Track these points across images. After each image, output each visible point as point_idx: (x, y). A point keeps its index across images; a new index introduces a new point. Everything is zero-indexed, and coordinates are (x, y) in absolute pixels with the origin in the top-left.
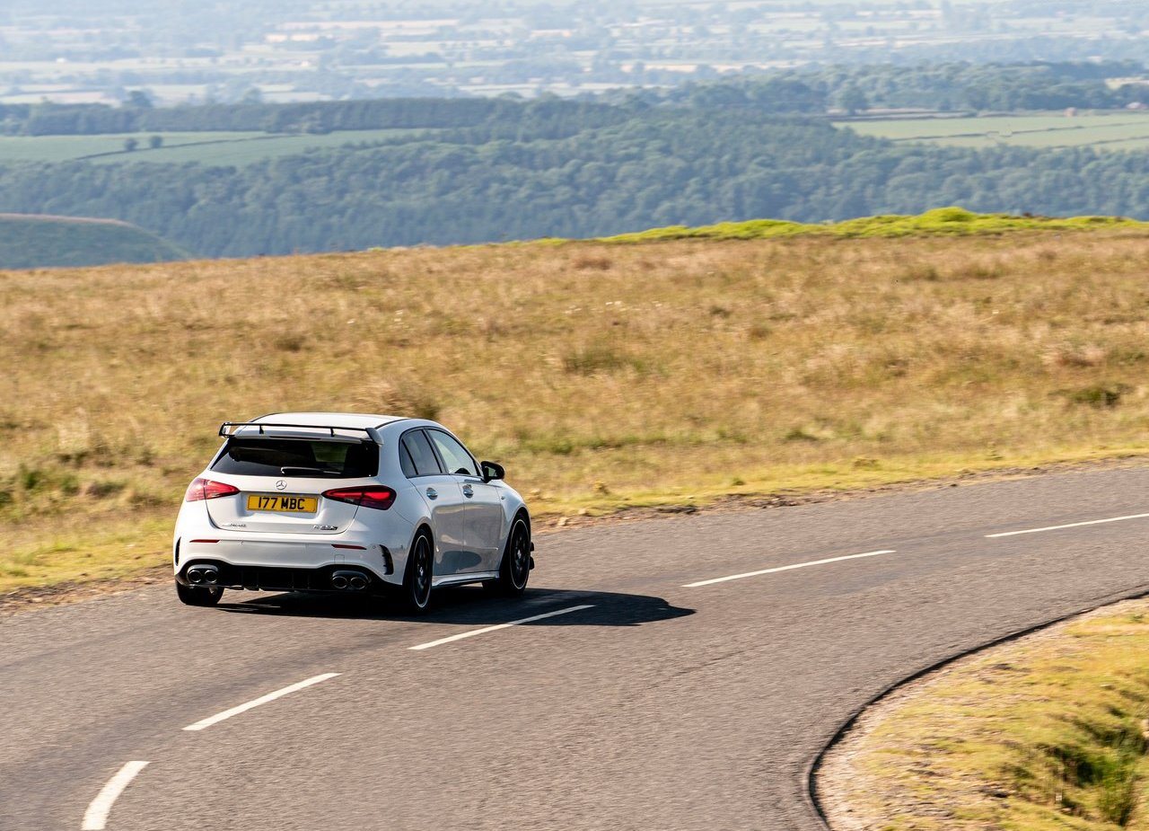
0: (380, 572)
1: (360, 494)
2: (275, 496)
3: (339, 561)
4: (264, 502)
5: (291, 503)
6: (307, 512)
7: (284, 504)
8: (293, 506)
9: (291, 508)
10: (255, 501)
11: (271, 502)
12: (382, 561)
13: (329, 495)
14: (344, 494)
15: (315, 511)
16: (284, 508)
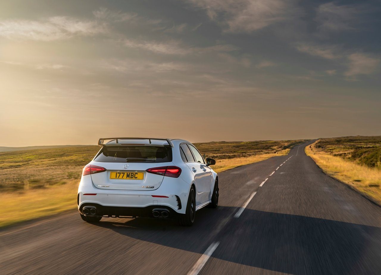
0: (175, 208)
1: (165, 170)
2: (123, 172)
3: (156, 204)
4: (118, 175)
5: (131, 175)
6: (139, 179)
7: (128, 176)
8: (132, 177)
9: (131, 177)
10: (114, 175)
11: (122, 175)
12: (176, 203)
13: (150, 171)
14: (157, 170)
15: (143, 179)
16: (128, 178)
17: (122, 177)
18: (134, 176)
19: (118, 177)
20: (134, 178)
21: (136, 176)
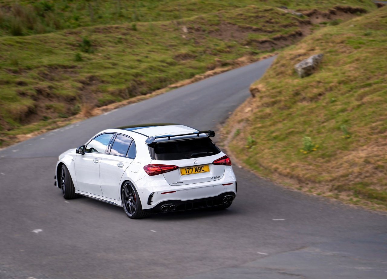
4: (187, 170)
7: (196, 170)
8: (200, 170)
9: (199, 171)
11: (191, 170)
17: (192, 172)
18: (201, 169)
19: (189, 173)
20: (202, 171)
21: (203, 169)
